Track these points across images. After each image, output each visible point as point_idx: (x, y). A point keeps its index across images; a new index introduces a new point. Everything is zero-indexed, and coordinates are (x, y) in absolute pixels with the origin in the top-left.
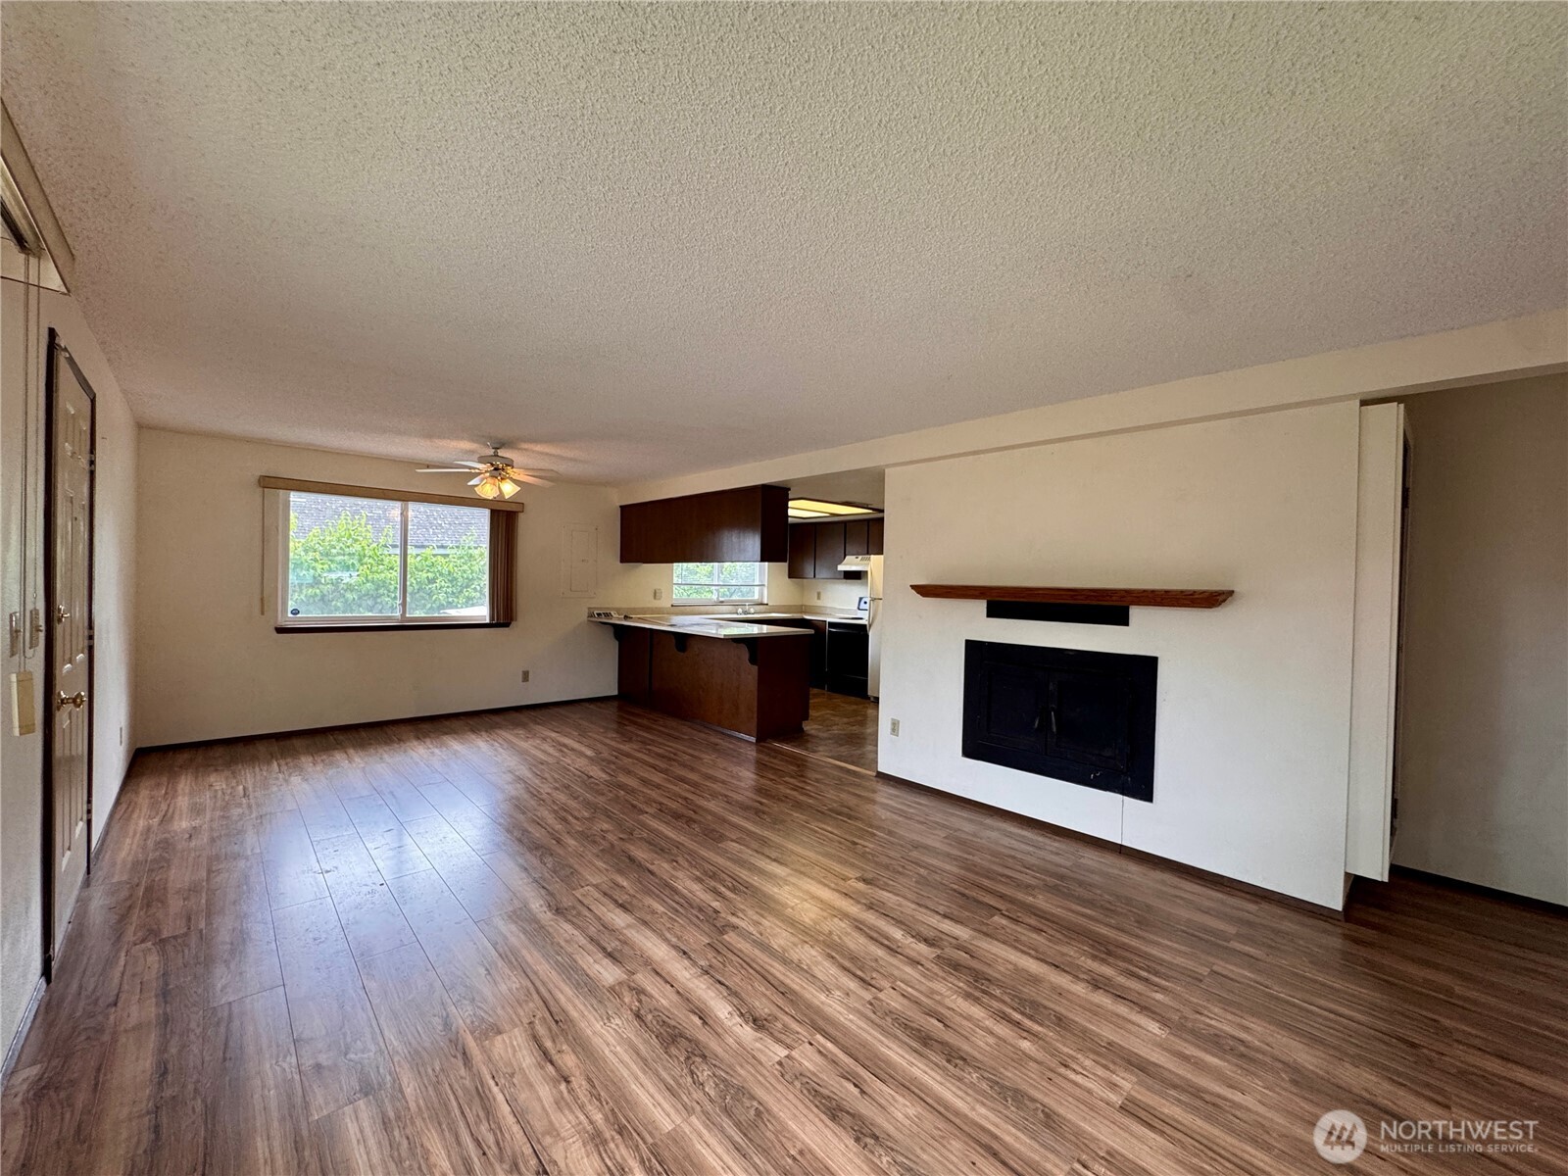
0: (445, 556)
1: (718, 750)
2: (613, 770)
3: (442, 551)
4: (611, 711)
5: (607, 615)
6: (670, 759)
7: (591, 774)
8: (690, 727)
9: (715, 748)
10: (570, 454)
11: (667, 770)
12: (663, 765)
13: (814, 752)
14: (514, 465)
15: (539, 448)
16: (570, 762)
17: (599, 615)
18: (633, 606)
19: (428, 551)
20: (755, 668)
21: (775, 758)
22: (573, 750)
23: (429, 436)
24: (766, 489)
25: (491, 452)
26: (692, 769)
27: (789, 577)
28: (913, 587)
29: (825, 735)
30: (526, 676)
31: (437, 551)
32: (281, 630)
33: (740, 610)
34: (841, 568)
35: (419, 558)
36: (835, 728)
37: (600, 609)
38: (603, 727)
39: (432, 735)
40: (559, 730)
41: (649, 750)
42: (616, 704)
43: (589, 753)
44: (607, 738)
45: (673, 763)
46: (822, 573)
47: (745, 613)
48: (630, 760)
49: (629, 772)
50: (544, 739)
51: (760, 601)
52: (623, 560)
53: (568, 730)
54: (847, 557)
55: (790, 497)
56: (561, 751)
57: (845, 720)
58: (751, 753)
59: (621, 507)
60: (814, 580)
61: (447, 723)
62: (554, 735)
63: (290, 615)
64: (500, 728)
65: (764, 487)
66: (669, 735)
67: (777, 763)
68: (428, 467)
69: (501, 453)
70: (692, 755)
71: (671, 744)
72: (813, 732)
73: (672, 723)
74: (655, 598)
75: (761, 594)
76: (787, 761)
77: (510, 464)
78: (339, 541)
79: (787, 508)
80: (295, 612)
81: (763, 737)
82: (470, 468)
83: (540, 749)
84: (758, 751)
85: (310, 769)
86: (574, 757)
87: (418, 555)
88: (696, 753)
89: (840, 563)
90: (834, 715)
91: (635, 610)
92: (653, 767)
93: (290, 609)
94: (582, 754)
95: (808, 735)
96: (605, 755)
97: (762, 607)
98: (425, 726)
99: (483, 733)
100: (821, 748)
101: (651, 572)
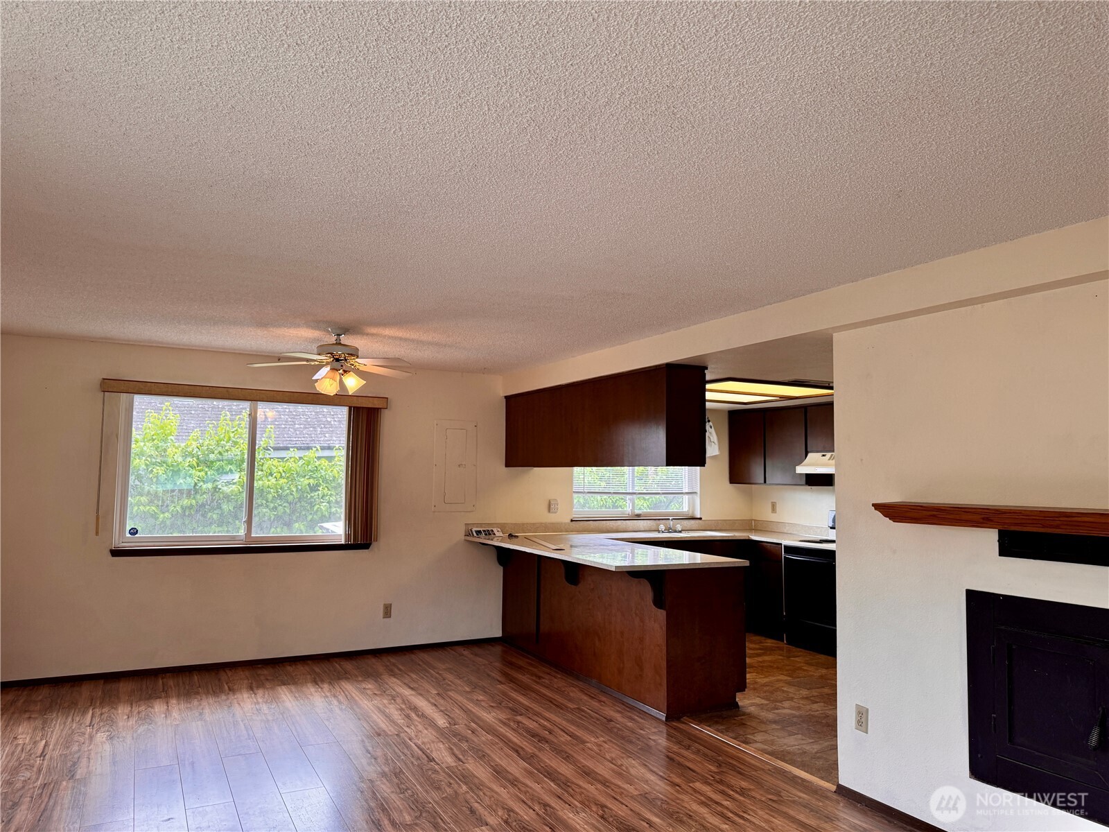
0: (330, 459)
1: (610, 730)
2: (464, 752)
3: (327, 453)
4: (491, 661)
5: (489, 533)
6: (542, 739)
7: (434, 755)
8: (582, 691)
9: (607, 725)
10: (425, 337)
11: (533, 756)
12: (529, 748)
13: (746, 742)
14: (360, 354)
15: (388, 332)
16: (413, 735)
17: (479, 532)
18: (520, 521)
19: (310, 454)
20: (662, 614)
21: (688, 748)
22: (423, 716)
23: (263, 324)
24: (672, 370)
25: (333, 339)
26: (568, 758)
27: (731, 482)
28: (877, 507)
29: (770, 716)
30: (387, 611)
31: (321, 453)
32: (116, 553)
33: (662, 527)
34: (802, 469)
35: (301, 463)
36: (787, 704)
37: (481, 525)
38: (470, 683)
39: (268, 685)
40: (415, 685)
41: (518, 722)
42: (498, 649)
43: (442, 722)
44: (471, 700)
45: (546, 746)
46: (775, 476)
47: (669, 530)
48: (490, 737)
49: (482, 756)
50: (393, 698)
51: (690, 514)
52: (509, 463)
53: (427, 686)
54: (810, 455)
55: (708, 377)
56: (408, 717)
57: (804, 692)
58: (659, 738)
59: (506, 397)
60: (764, 486)
61: (289, 669)
62: (407, 692)
63: (128, 535)
64: (347, 679)
65: (670, 367)
66: (551, 701)
67: (689, 757)
68: (279, 360)
69: (344, 339)
70: (572, 735)
71: (547, 714)
72: (752, 709)
73: (559, 681)
74: (549, 511)
75: (691, 504)
76: (705, 755)
77: (354, 353)
78: (218, 445)
79: (704, 390)
80: (134, 532)
81: (677, 711)
82: (308, 360)
83: (383, 713)
84: (670, 737)
85: (121, 724)
86: (420, 727)
87: (301, 458)
88: (579, 733)
89: (800, 463)
90: (789, 684)
91: (523, 527)
92: (517, 750)
93: (128, 528)
94: (432, 724)
95: (744, 714)
96: (460, 728)
97: (693, 522)
98: (265, 672)
99: (326, 686)
100: (759, 737)
101: (545, 479)
